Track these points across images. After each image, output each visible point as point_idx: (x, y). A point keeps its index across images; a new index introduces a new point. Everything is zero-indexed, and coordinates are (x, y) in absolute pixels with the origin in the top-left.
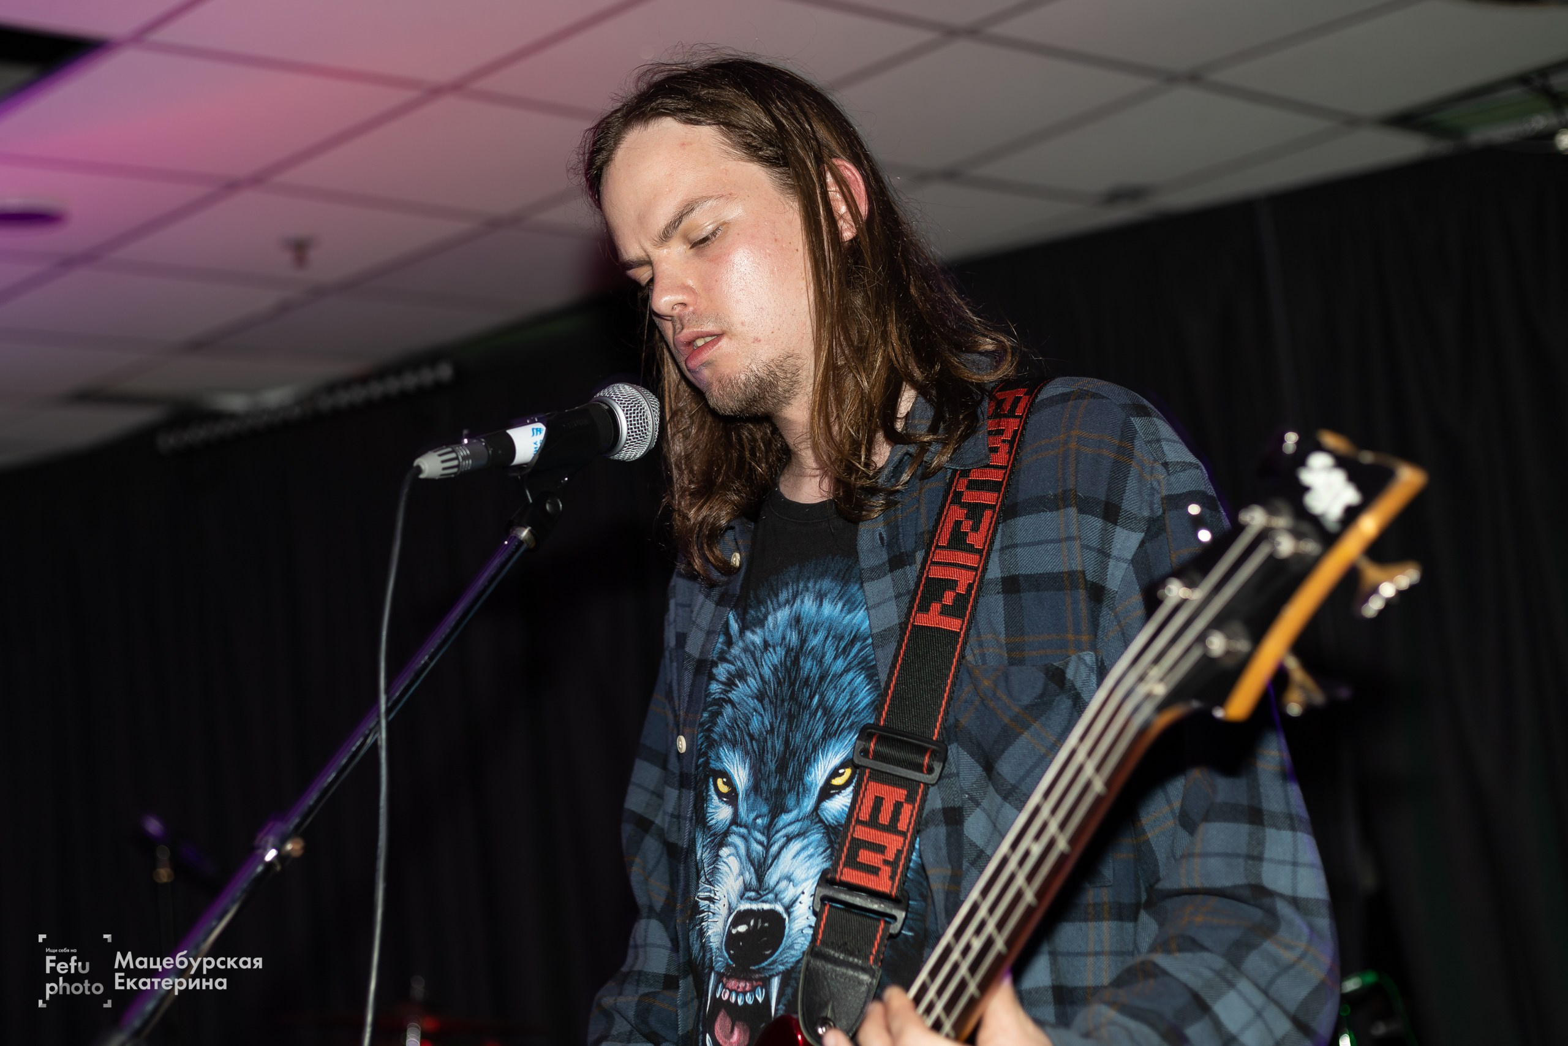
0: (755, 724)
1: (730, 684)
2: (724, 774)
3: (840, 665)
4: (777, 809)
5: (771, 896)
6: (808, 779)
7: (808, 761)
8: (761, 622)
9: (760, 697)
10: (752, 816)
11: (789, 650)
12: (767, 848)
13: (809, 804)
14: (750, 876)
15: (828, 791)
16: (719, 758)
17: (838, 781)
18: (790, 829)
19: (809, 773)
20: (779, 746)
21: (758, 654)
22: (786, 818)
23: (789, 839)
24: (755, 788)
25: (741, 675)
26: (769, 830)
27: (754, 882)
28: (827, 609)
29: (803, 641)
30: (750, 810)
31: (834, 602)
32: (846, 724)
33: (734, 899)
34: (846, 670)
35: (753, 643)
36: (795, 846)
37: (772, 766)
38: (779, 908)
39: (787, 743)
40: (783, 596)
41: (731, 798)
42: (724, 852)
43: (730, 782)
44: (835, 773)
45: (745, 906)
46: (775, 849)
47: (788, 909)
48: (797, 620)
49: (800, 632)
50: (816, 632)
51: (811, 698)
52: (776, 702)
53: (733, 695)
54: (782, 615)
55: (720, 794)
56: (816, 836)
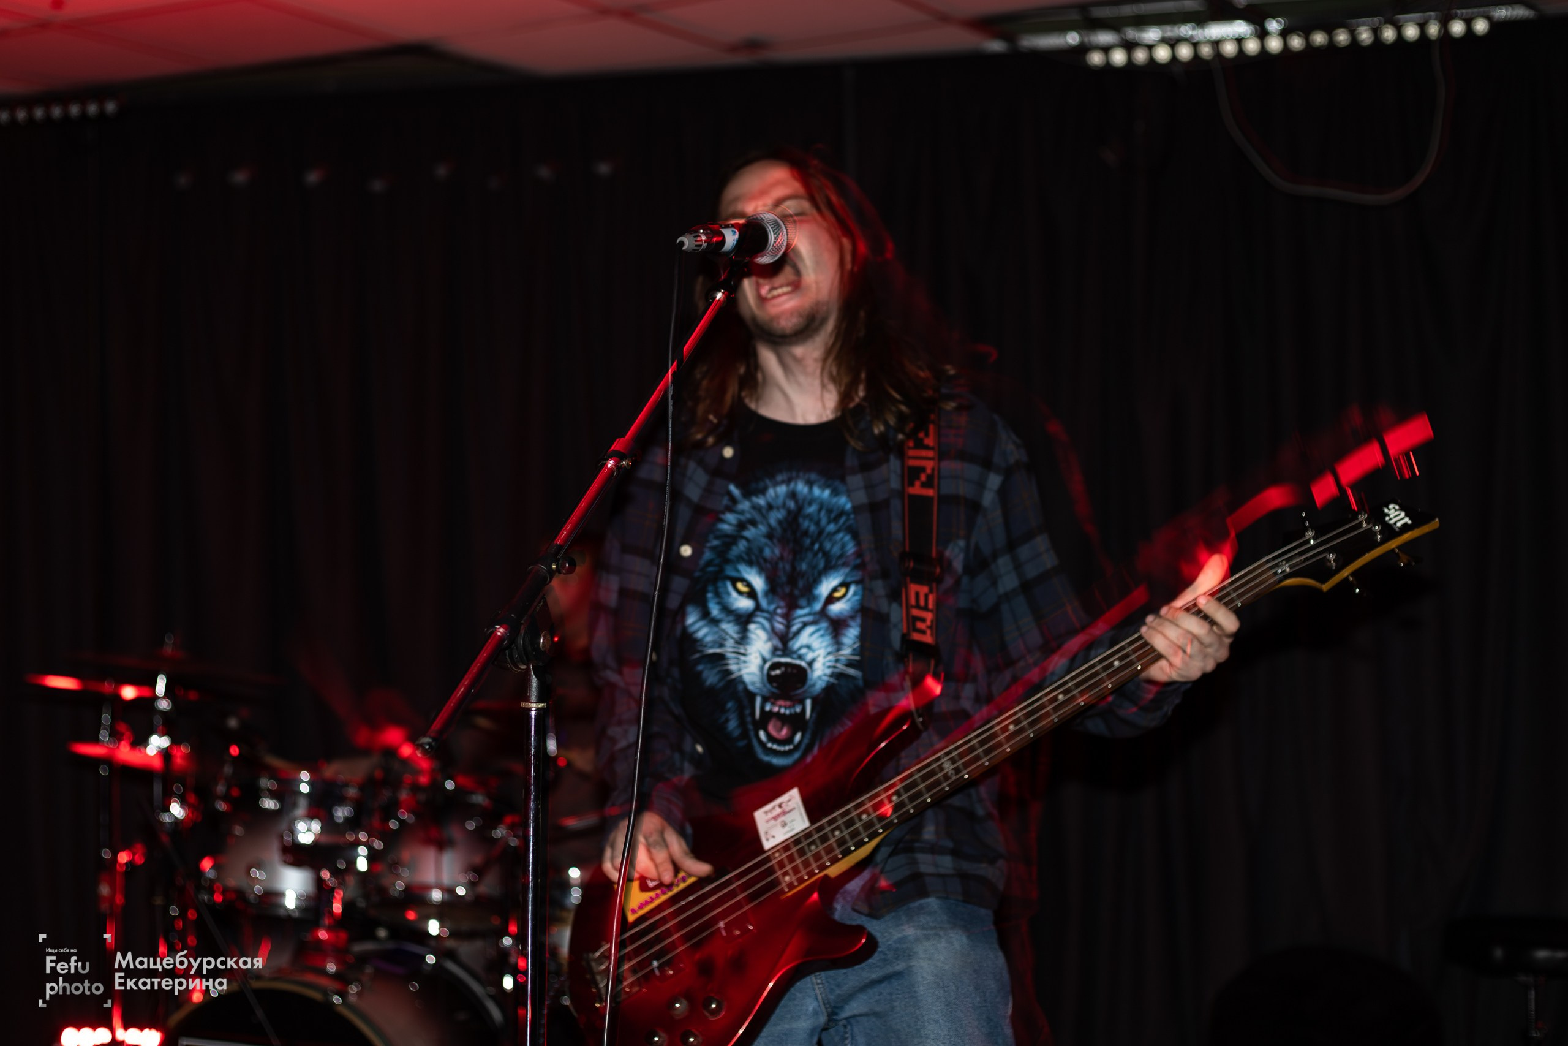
0: (767, 552)
1: (741, 526)
2: (743, 580)
3: (832, 527)
4: (792, 605)
5: (795, 656)
6: (816, 592)
7: (816, 581)
8: (763, 491)
9: (770, 536)
10: (772, 607)
11: (789, 512)
12: (788, 626)
13: (818, 606)
14: (777, 642)
15: (831, 599)
16: (738, 571)
17: (837, 595)
18: (806, 619)
19: (816, 588)
20: (788, 567)
21: (764, 511)
22: (800, 612)
23: (805, 625)
24: (773, 589)
25: (753, 523)
26: (788, 618)
27: (780, 645)
28: (817, 491)
29: (800, 509)
30: (770, 603)
31: (823, 487)
32: (840, 562)
33: (767, 655)
34: (838, 531)
35: (759, 505)
36: (810, 629)
37: (784, 579)
38: (803, 664)
39: (794, 568)
40: (779, 478)
41: (752, 594)
42: (752, 627)
43: (749, 584)
44: (835, 590)
45: (777, 660)
46: (795, 628)
47: (811, 664)
48: (793, 495)
49: (796, 502)
50: (810, 504)
51: (813, 544)
52: (783, 541)
53: (746, 534)
54: (782, 489)
55: (740, 593)
56: (824, 625)
